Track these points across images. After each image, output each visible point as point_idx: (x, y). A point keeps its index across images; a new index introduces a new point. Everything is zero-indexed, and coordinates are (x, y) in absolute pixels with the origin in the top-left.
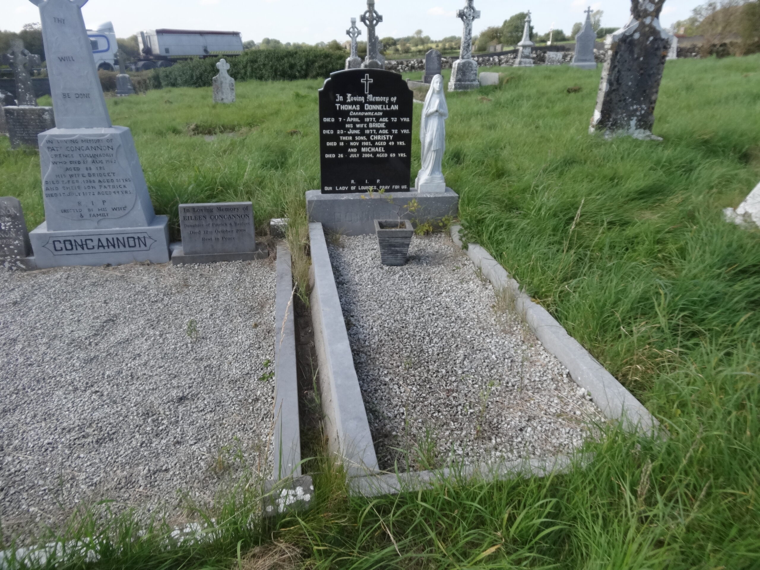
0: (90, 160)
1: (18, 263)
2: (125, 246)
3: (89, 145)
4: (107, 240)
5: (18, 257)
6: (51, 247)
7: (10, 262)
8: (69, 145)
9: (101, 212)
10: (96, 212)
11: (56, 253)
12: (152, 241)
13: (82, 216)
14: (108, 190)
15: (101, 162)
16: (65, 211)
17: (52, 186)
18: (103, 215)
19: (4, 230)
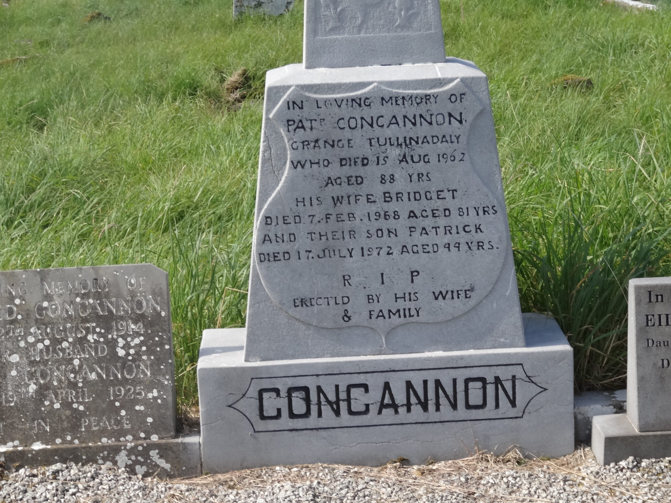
0: (395, 153)
1: (154, 454)
2: (454, 406)
3: (400, 111)
4: (409, 385)
5: (155, 438)
6: (250, 406)
7: (131, 452)
8: (345, 112)
9: (401, 304)
10: (386, 305)
11: (261, 425)
12: (535, 389)
13: (347, 317)
14: (431, 238)
15: (425, 158)
16: (303, 302)
17: (281, 229)
18: (407, 313)
19: (124, 360)
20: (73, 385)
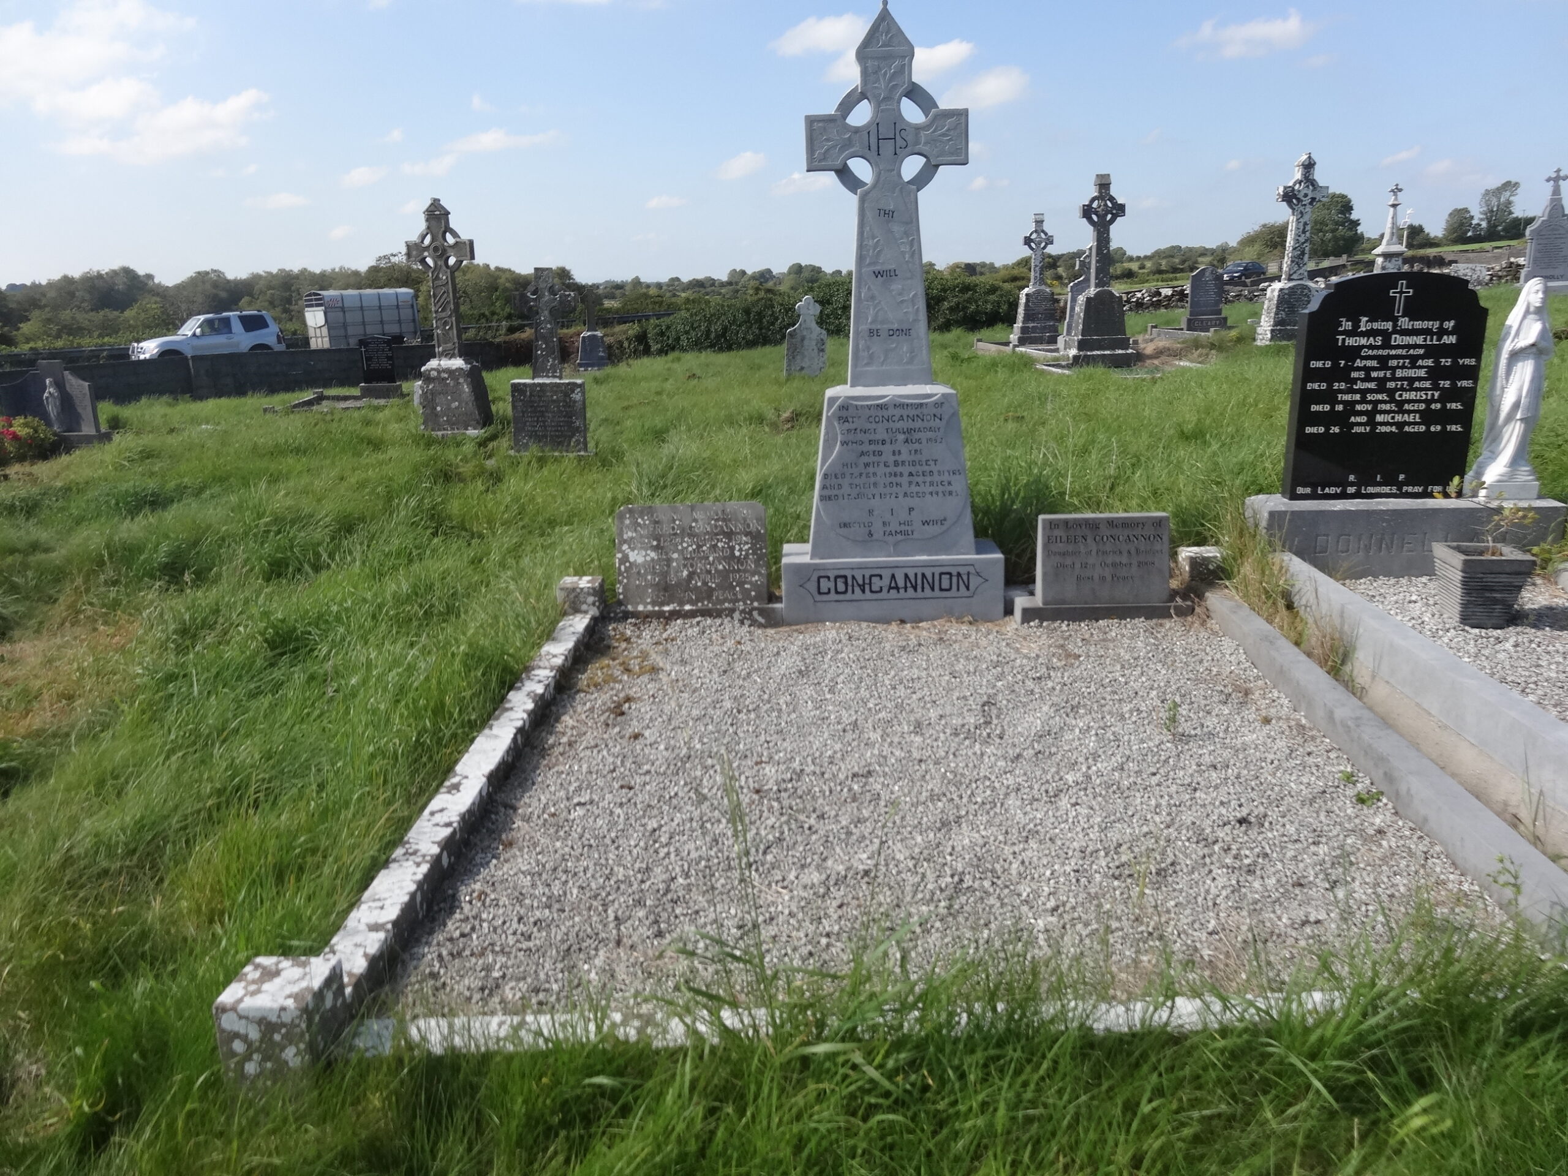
0: (901, 437)
1: (755, 613)
2: (933, 589)
3: (905, 413)
4: (906, 576)
5: (756, 604)
6: (812, 586)
7: (743, 612)
8: (873, 412)
9: (903, 528)
10: (894, 528)
11: (819, 598)
12: (980, 580)
13: (870, 534)
14: (922, 489)
15: (919, 441)
16: (845, 525)
17: (834, 481)
18: (906, 533)
19: (739, 558)
20: (709, 572)
